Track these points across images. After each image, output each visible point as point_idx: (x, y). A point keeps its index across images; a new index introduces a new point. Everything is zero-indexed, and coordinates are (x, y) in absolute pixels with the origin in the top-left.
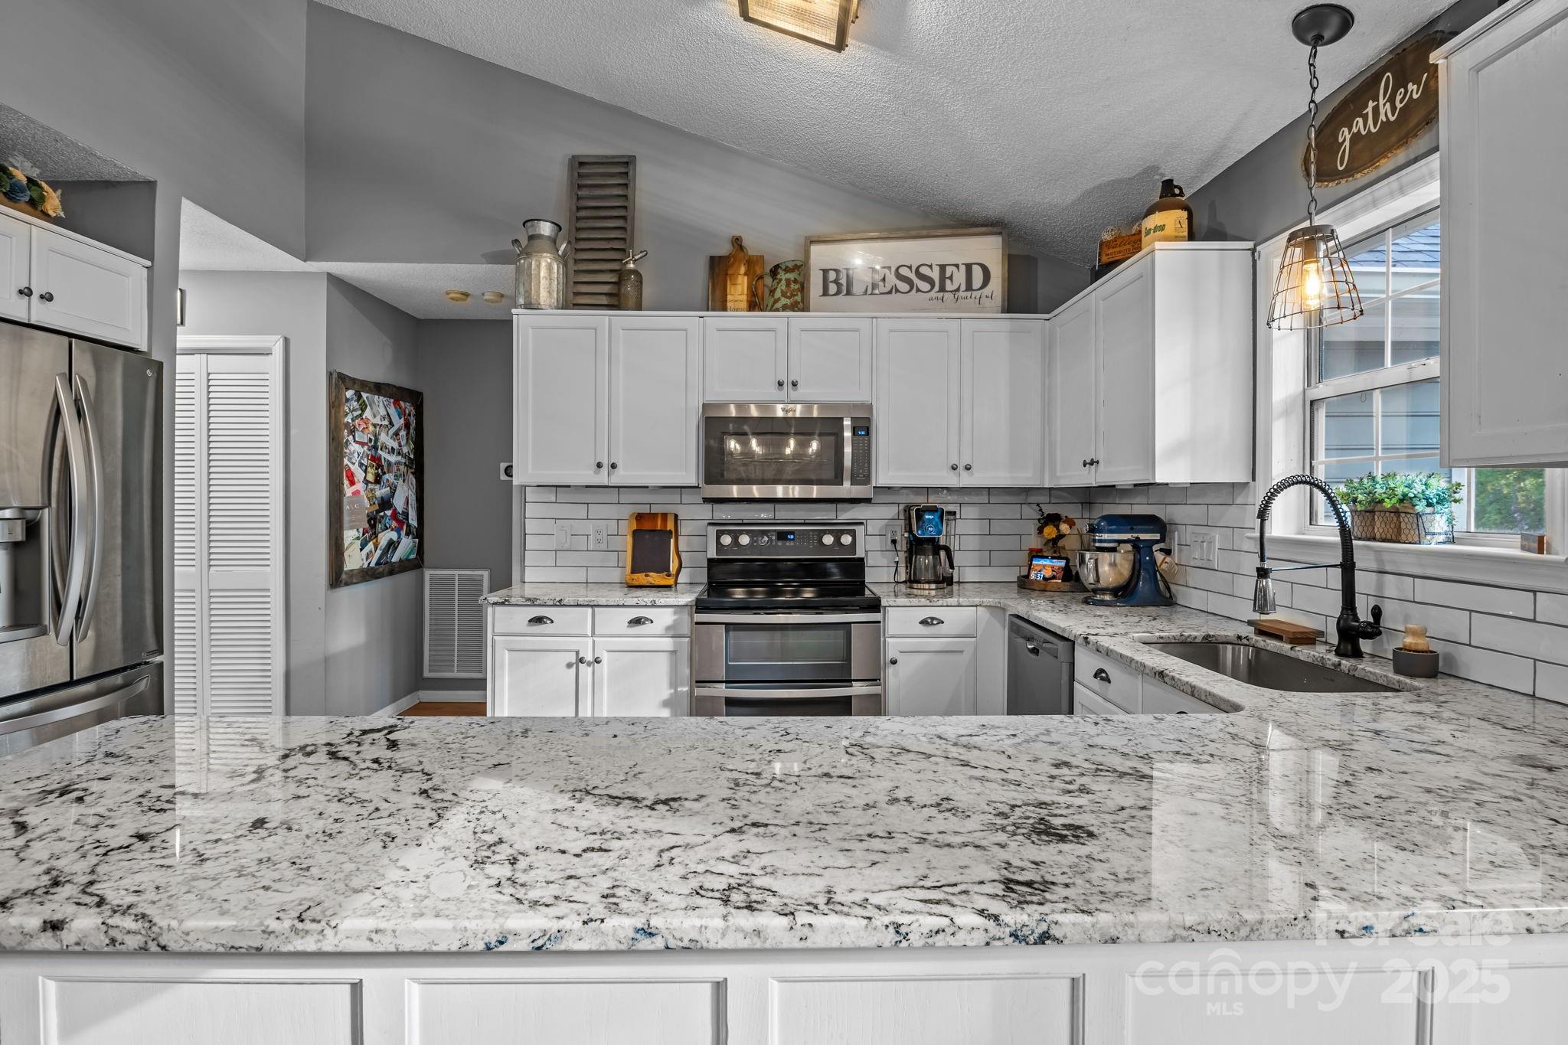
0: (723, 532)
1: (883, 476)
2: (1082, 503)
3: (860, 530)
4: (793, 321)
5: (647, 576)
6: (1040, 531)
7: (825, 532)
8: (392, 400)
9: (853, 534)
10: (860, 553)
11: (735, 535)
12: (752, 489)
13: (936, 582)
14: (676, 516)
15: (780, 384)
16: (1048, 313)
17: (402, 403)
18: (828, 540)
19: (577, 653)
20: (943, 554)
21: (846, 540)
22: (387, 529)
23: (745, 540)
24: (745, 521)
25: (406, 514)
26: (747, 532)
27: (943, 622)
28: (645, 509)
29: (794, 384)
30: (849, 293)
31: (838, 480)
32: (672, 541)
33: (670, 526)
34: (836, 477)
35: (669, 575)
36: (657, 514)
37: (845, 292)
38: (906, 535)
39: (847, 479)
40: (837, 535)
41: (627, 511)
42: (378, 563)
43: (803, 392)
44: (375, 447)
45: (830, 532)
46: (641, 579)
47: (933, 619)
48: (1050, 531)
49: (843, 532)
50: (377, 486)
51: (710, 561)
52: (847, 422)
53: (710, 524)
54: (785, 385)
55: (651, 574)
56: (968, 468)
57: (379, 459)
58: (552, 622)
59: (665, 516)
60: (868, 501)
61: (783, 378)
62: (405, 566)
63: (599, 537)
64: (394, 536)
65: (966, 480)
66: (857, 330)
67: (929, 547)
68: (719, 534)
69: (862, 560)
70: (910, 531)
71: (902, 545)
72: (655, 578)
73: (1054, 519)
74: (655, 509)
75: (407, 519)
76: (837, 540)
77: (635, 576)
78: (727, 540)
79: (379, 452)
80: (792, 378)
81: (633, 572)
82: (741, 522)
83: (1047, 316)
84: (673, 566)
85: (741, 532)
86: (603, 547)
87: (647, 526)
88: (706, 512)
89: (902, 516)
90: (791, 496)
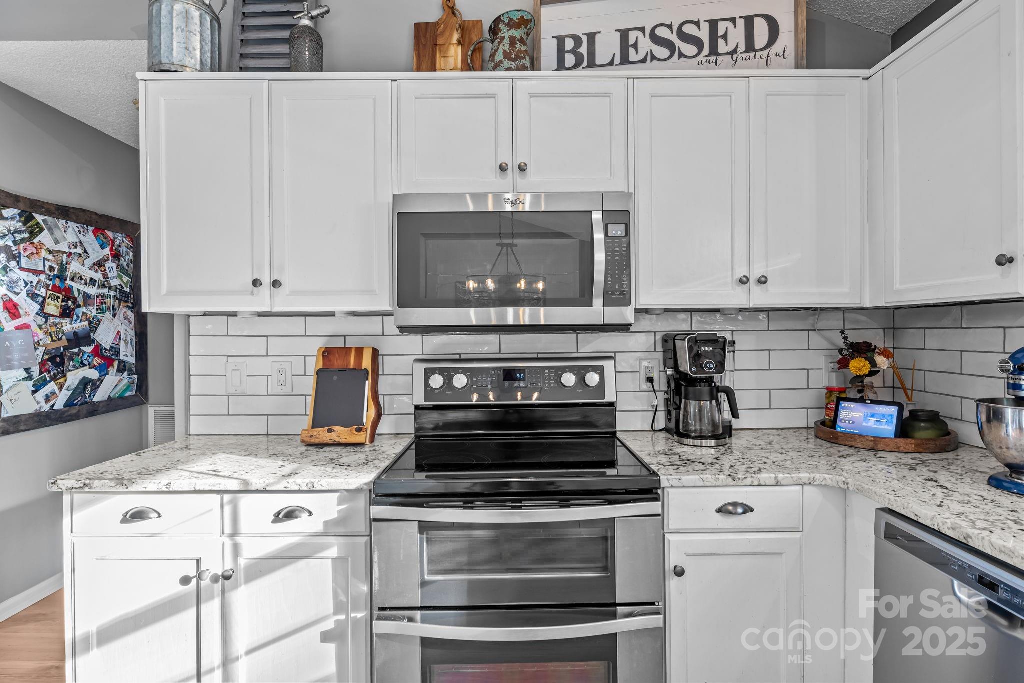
0: (433, 371)
1: (645, 296)
2: (884, 329)
3: (608, 365)
4: (519, 83)
5: (330, 431)
6: (843, 364)
7: (564, 370)
8: (91, 228)
9: (600, 370)
10: (610, 397)
11: (448, 375)
12: (468, 314)
13: (715, 437)
14: (375, 352)
15: (503, 168)
16: (870, 68)
17: (110, 234)
18: (569, 379)
19: (199, 561)
20: (723, 397)
21: (593, 379)
22: (85, 365)
23: (460, 381)
24: (463, 357)
25: (116, 350)
26: (465, 371)
27: (752, 510)
28: (338, 342)
29: (522, 168)
30: (592, 64)
31: (585, 300)
32: (368, 384)
33: (367, 363)
34: (582, 295)
35: (359, 430)
36: (351, 348)
37: (585, 64)
38: (670, 372)
39: (598, 297)
40: (581, 373)
41: (315, 345)
42: (69, 404)
43: (534, 179)
44: (62, 277)
45: (571, 369)
46: (323, 435)
47: (735, 505)
48: (858, 366)
49: (588, 369)
50: (68, 320)
51: (418, 408)
52: (597, 216)
53: (417, 360)
54: (510, 171)
55: (337, 428)
56: (763, 281)
57: (70, 290)
58: (160, 516)
59: (360, 351)
60: (625, 328)
61: (506, 158)
62: (114, 404)
63: (282, 378)
64: (94, 374)
65: (759, 298)
66: (606, 95)
67: (706, 389)
68: (428, 373)
69: (612, 404)
70: (676, 367)
71: (661, 384)
72: (341, 433)
73: (863, 350)
74: (352, 343)
75: (118, 354)
76: (582, 381)
77: (315, 432)
78: (437, 381)
79: (69, 282)
80: (519, 161)
81: (315, 425)
82: (458, 357)
83: (866, 72)
84: (369, 415)
85: (457, 371)
86: (287, 389)
87: (338, 363)
88: (414, 344)
89: (660, 348)
90: (522, 323)
